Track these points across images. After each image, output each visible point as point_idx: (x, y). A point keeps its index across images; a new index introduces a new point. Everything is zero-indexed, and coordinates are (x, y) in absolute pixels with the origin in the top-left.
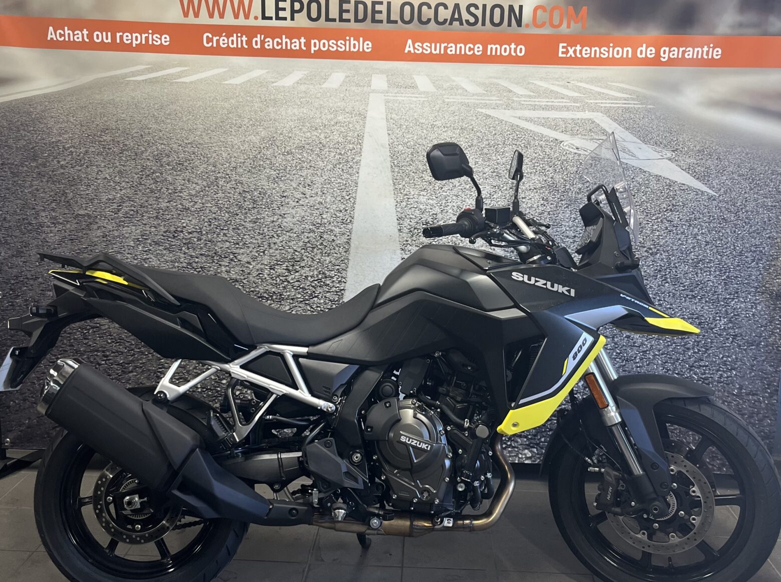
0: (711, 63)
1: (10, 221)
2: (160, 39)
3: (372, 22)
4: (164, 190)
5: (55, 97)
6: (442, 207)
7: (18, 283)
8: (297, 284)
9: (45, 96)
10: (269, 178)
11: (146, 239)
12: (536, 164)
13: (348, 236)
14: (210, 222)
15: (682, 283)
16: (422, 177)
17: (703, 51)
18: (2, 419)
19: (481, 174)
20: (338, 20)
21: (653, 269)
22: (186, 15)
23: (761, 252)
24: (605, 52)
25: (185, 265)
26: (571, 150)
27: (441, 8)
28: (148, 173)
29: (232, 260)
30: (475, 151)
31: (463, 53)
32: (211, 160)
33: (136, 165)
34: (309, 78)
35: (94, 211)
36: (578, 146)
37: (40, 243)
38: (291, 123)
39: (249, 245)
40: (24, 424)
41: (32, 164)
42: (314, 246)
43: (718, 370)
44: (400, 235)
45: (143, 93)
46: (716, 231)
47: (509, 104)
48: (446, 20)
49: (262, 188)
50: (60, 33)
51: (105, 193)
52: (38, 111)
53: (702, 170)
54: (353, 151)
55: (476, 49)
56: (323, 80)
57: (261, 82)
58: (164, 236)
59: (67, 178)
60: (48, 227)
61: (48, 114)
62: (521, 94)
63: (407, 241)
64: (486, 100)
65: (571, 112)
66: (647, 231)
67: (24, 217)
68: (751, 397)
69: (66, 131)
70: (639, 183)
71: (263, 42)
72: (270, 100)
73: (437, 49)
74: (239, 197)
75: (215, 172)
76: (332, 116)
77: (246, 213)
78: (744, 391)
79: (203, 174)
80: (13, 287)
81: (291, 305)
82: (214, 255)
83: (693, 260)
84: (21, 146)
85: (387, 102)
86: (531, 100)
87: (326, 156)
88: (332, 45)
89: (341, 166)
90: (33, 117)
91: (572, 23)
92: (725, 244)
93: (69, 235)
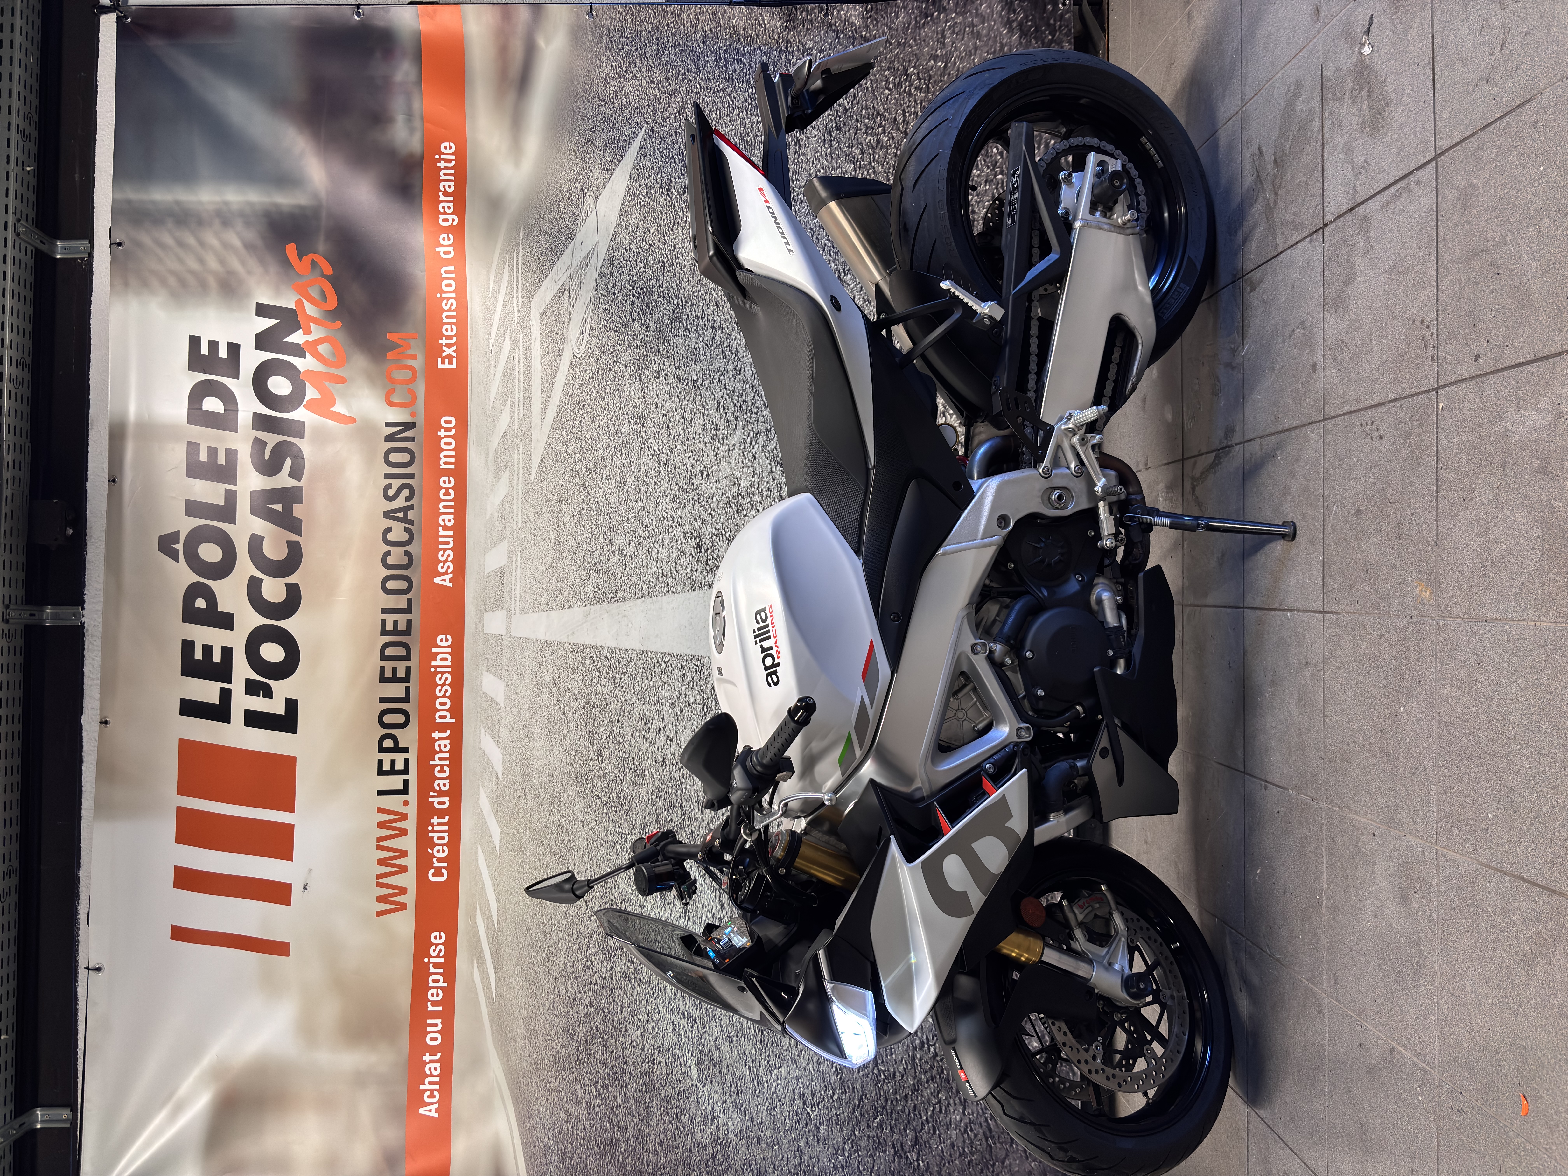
0: (461, 155)
2: (437, 945)
3: (410, 635)
5: (523, 1109)
6: (674, 525)
9: (521, 1123)
10: (637, 784)
12: (608, 390)
16: (631, 556)
17: (445, 168)
19: (625, 470)
20: (407, 684)
22: (403, 906)
23: (726, 50)
24: (449, 304)
26: (585, 341)
27: (391, 537)
30: (591, 481)
31: (452, 504)
34: (490, 725)
35: (692, 1055)
36: (579, 331)
37: (743, 1142)
38: (556, 751)
41: (623, 1150)
43: (910, 94)
45: (514, 973)
47: (523, 435)
48: (407, 530)
49: (652, 794)
50: (429, 1097)
51: (664, 1036)
52: (543, 1135)
53: (610, 151)
54: (595, 659)
55: (447, 485)
56: (494, 705)
57: (498, 796)
59: (643, 1094)
60: (718, 1128)
61: (547, 1120)
62: (509, 419)
64: (518, 467)
65: (532, 344)
68: (947, 40)
69: (572, 1093)
70: (633, 240)
71: (440, 793)
72: (523, 783)
73: (446, 540)
76: (545, 690)
78: (939, 51)
85: (523, 611)
86: (517, 404)
87: (602, 699)
88: (443, 692)
89: (617, 676)
90: (552, 1142)
91: (410, 352)
92: (717, 105)
93: (731, 1096)
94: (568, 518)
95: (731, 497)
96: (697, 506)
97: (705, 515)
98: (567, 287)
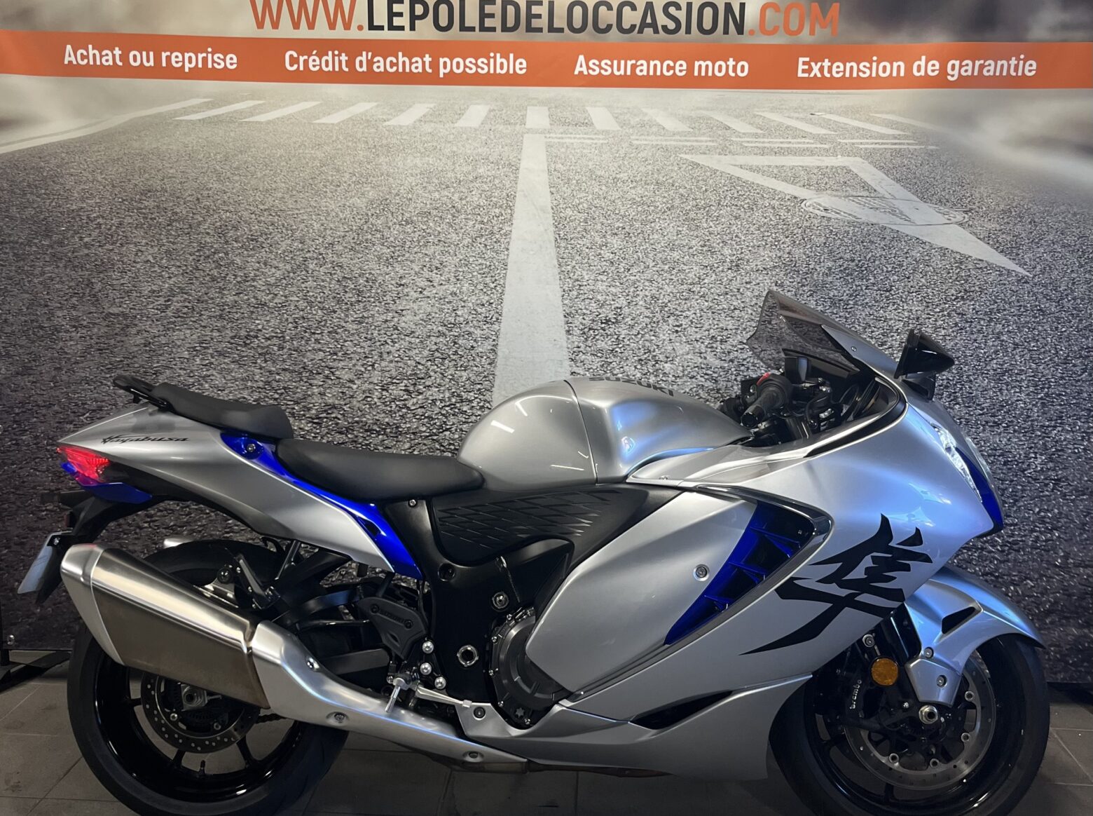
0: (1021, 82)
1: (12, 324)
2: (224, 60)
3: (527, 31)
4: (230, 277)
5: (75, 146)
6: (630, 297)
7: (25, 412)
8: (420, 411)
9: (62, 144)
10: (379, 258)
11: (205, 348)
12: (766, 234)
13: (494, 340)
14: (296, 322)
15: (978, 405)
16: (600, 254)
17: (1009, 66)
18: (3, 608)
19: (686, 249)
20: (477, 29)
22: (260, 25)
24: (864, 70)
25: (261, 384)
26: (817, 212)
27: (627, 9)
28: (207, 253)
29: (327, 377)
30: (676, 215)
31: (658, 73)
32: (298, 234)
33: (191, 242)
34: (437, 113)
35: (131, 309)
36: (827, 206)
37: (56, 355)
39: (352, 356)
40: (34, 614)
41: (43, 242)
42: (445, 356)
43: (1033, 531)
44: (568, 339)
45: (200, 138)
46: (1029, 328)
47: (725, 146)
48: (633, 27)
49: (370, 273)
50: (82, 54)
51: (148, 282)
52: (51, 166)
53: (1008, 239)
54: (500, 218)
55: (678, 68)
56: (456, 116)
57: (368, 121)
58: (232, 344)
59: (93, 262)
60: (67, 331)
61: (66, 170)
62: (743, 131)
63: (579, 347)
64: (693, 141)
65: (818, 158)
67: (33, 318)
68: (1081, 569)
69: (91, 194)
70: (915, 260)
71: (370, 63)
72: (380, 146)
73: (622, 68)
74: (338, 286)
75: (302, 250)
76: (470, 168)
77: (348, 309)
78: (1072, 561)
79: (286, 254)
80: (17, 418)
81: (412, 442)
82: (302, 370)
83: (995, 370)
84: (28, 216)
85: (549, 146)
86: (758, 140)
87: (462, 225)
88: (470, 65)
89: (483, 240)
90: (45, 174)
91: (817, 28)
92: (1043, 347)
93: (97, 343)
94: (640, 192)
95: (654, 354)
96: (648, 320)
97: (638, 328)
98: (872, 195)
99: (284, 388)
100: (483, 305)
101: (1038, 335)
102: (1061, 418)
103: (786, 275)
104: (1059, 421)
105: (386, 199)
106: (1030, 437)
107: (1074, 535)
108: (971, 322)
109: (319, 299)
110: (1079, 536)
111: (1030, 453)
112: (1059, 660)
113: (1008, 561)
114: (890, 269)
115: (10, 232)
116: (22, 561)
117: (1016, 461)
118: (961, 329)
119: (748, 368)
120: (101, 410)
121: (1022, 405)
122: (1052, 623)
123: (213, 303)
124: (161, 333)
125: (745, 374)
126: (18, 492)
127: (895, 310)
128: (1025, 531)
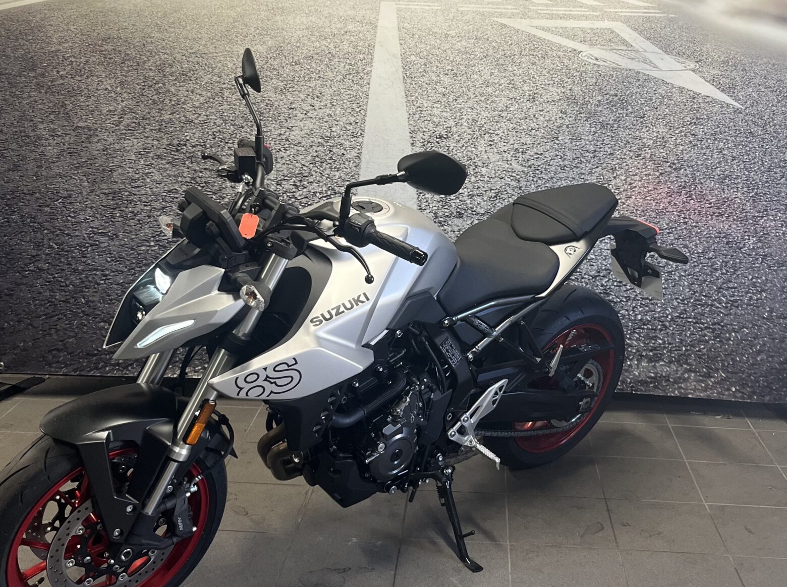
4: (167, 101)
5: (55, 5)
6: (457, 120)
7: (14, 198)
8: (304, 200)
10: (276, 89)
11: (148, 153)
12: (554, 76)
13: (359, 149)
14: (214, 135)
15: (707, 200)
16: (435, 88)
19: (497, 86)
21: (677, 185)
25: (188, 180)
26: (590, 60)
28: (150, 84)
30: (490, 61)
32: (216, 71)
33: (138, 76)
35: (94, 123)
36: (598, 57)
37: (38, 156)
38: (299, 32)
40: (18, 346)
41: (30, 74)
42: (323, 160)
43: (747, 293)
44: (413, 149)
46: (743, 146)
47: (525, 13)
49: (269, 100)
51: (106, 104)
52: (37, 19)
53: (727, 82)
54: (364, 61)
58: (167, 150)
59: (67, 89)
60: (47, 139)
61: (48, 22)
62: (537, 2)
64: (502, 9)
65: (590, 21)
66: (670, 146)
67: (22, 129)
68: (781, 320)
69: (66, 40)
70: (661, 96)
72: (277, 8)
74: (245, 109)
75: (220, 82)
76: (342, 25)
78: (775, 314)
79: (208, 85)
80: (9, 203)
83: (719, 176)
84: (20, 55)
85: (399, 10)
86: (549, 8)
87: (335, 66)
89: (351, 77)
90: (32, 25)
92: (753, 159)
93: (68, 148)
94: (464, 44)
95: (475, 161)
96: (470, 137)
97: (462, 142)
98: (629, 49)
99: (205, 183)
100: (351, 124)
101: (749, 151)
102: (766, 210)
103: (568, 105)
104: (765, 213)
105: (281, 47)
106: (745, 224)
107: (777, 295)
108: (702, 141)
109: (231, 118)
110: (780, 296)
111: (745, 236)
112: (766, 387)
113: (730, 314)
114: (643, 102)
115: (6, 67)
116: (11, 307)
117: (735, 241)
118: (694, 146)
119: (542, 172)
120: (71, 197)
121: (739, 201)
122: (761, 360)
123: (154, 120)
124: (115, 141)
125: (540, 176)
126: (8, 257)
127: (647, 131)
128: (742, 292)
